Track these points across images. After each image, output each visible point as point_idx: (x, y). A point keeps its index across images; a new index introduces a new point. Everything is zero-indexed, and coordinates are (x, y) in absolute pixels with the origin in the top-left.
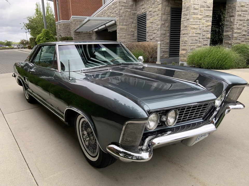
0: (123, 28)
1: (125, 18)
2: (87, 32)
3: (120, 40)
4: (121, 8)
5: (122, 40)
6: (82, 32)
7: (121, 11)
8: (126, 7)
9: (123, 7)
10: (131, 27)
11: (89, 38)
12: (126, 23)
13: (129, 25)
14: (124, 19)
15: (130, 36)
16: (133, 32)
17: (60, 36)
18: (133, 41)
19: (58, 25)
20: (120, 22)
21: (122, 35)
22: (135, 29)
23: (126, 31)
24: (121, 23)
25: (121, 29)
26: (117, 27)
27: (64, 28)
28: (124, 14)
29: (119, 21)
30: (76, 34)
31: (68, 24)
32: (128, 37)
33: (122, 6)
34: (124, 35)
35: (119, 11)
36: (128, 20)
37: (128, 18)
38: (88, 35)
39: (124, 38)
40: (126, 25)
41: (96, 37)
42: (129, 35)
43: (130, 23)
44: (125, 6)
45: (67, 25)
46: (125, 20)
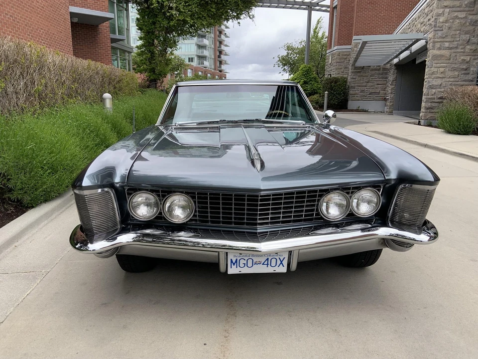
0: (442, 56)
1: (451, 33)
2: (379, 66)
3: (429, 82)
4: (441, 11)
5: (434, 81)
6: (370, 66)
7: (442, 19)
8: (454, 9)
9: (447, 10)
10: (464, 52)
11: (383, 78)
12: (449, 45)
13: (457, 48)
14: (446, 36)
15: (456, 73)
16: (467, 62)
17: (329, 76)
18: (462, 83)
19: (329, 56)
20: (434, 42)
21: (436, 70)
22: (473, 57)
23: (448, 61)
24: (438, 45)
25: (435, 57)
26: (428, 53)
27: (338, 61)
28: (447, 25)
29: (432, 40)
30: (356, 70)
31: (348, 53)
32: (450, 74)
33: (446, 6)
34: (442, 70)
35: (436, 19)
36: (457, 36)
37: (458, 32)
38: (381, 71)
39: (441, 76)
40: (450, 48)
41: (395, 75)
42: (454, 69)
43: (460, 43)
44: (453, 7)
45: (346, 55)
46: (450, 37)
